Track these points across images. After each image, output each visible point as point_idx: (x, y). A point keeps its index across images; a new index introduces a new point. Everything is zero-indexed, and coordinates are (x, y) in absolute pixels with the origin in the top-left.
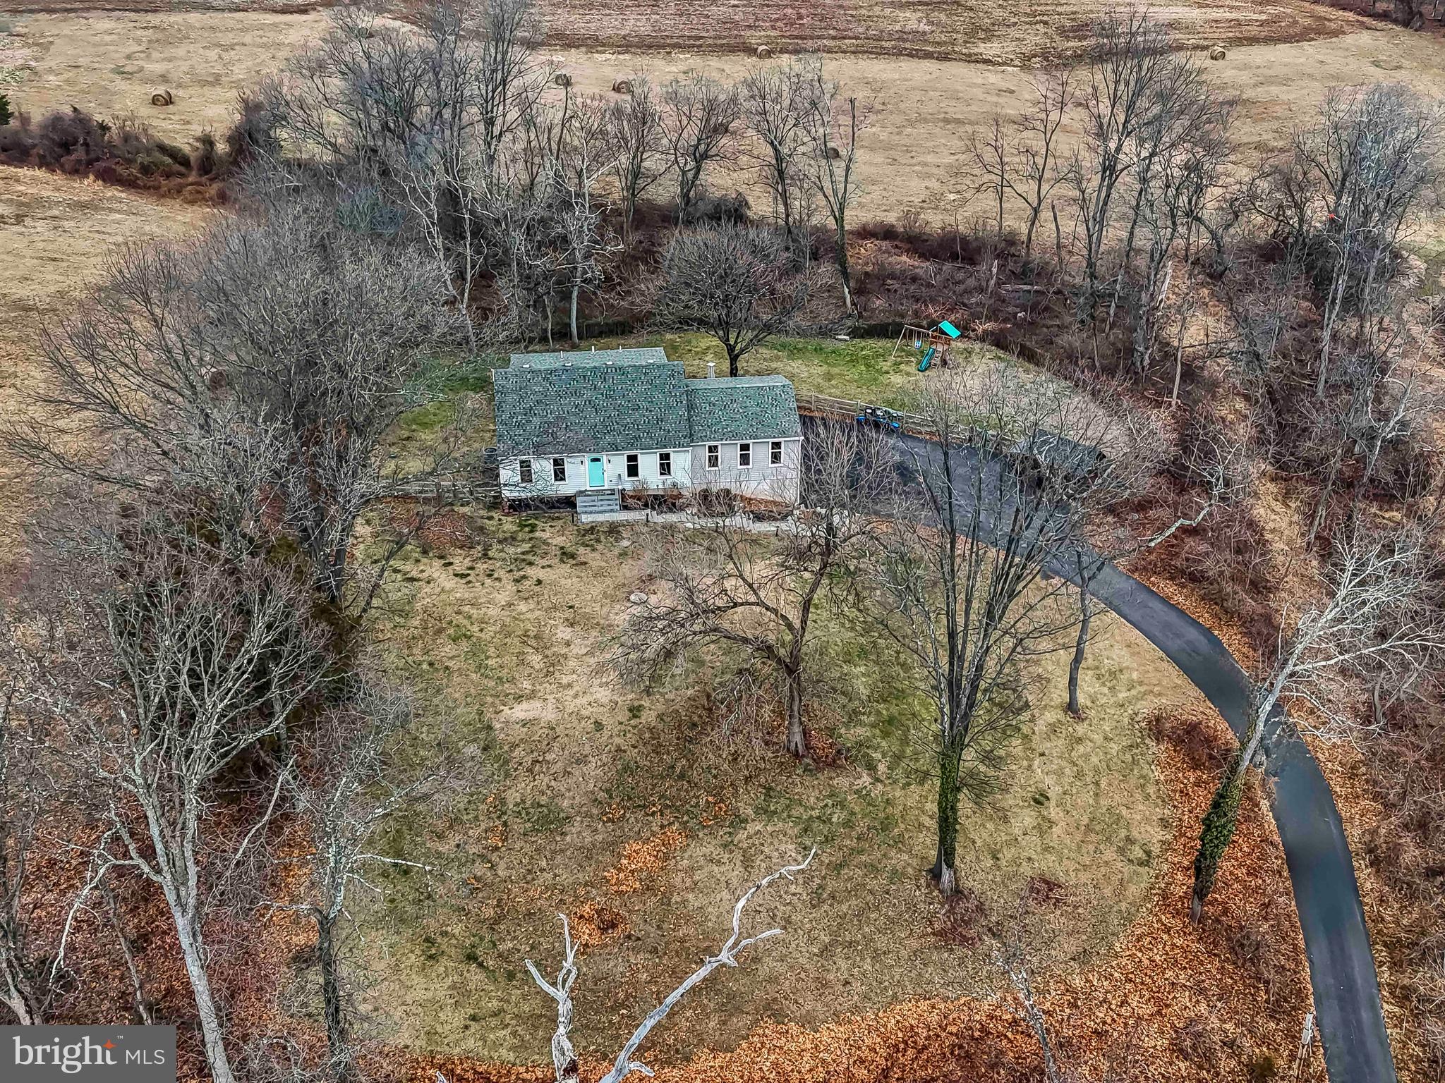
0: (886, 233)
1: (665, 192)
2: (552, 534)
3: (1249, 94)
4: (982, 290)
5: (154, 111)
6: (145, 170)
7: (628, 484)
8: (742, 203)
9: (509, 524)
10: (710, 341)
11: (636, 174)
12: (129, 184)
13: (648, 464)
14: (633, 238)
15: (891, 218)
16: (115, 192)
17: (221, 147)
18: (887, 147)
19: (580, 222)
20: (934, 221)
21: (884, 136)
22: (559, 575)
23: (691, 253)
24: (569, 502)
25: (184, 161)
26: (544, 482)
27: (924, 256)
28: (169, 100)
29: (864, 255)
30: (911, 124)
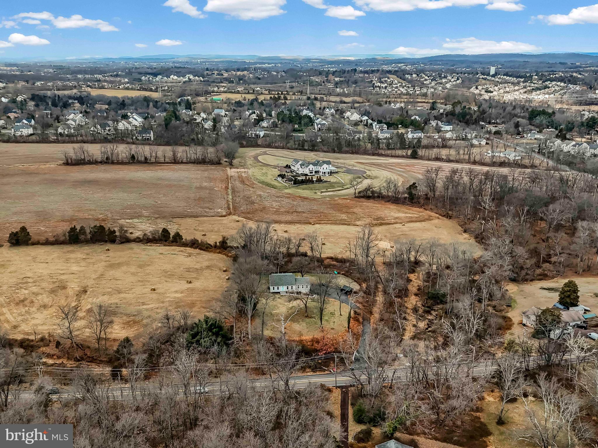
0: (331, 258)
1: (293, 251)
2: (277, 296)
3: (407, 233)
4: (346, 268)
5: (203, 237)
6: (207, 248)
7: (287, 290)
8: (306, 253)
9: (272, 295)
10: (300, 274)
11: (288, 248)
12: (204, 250)
13: (290, 287)
14: (288, 258)
15: (332, 256)
16: (202, 251)
17: (218, 244)
18: (334, 243)
19: (280, 256)
20: (340, 256)
21: (334, 241)
22: (279, 300)
23: (296, 260)
24: (279, 293)
25: (211, 246)
26: (276, 290)
27: (337, 262)
28: (205, 235)
29: (327, 262)
30: (339, 238)
